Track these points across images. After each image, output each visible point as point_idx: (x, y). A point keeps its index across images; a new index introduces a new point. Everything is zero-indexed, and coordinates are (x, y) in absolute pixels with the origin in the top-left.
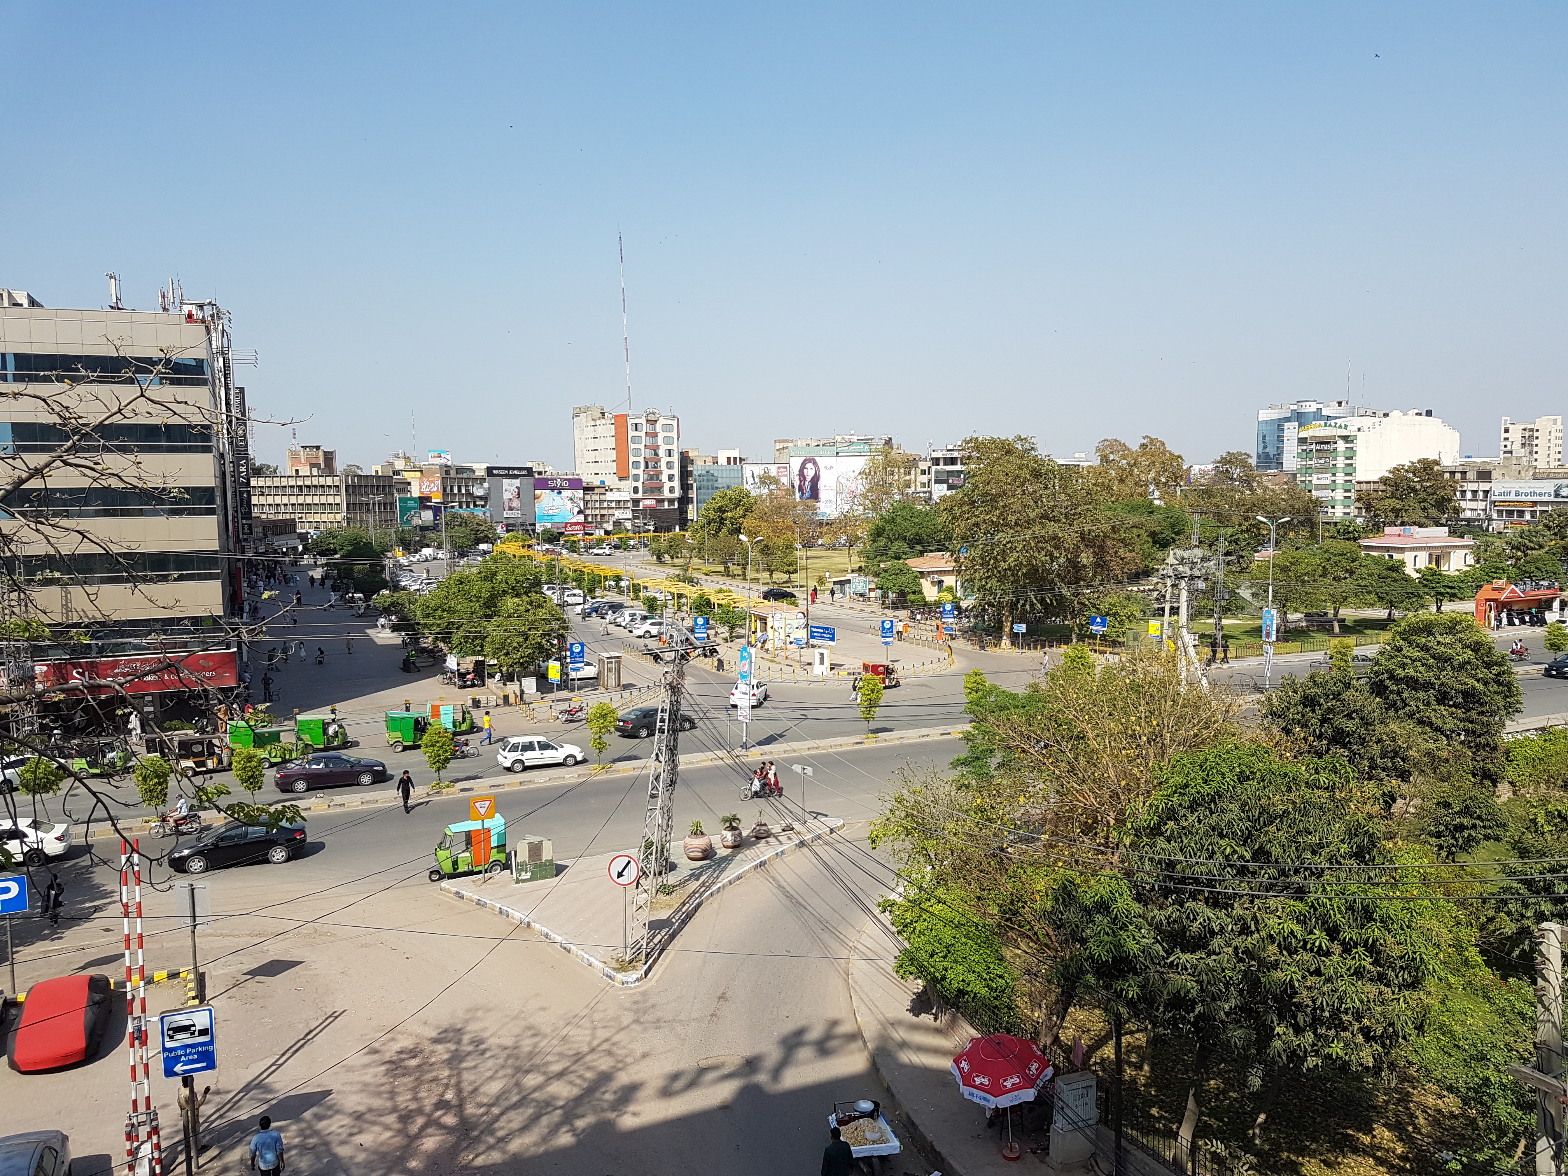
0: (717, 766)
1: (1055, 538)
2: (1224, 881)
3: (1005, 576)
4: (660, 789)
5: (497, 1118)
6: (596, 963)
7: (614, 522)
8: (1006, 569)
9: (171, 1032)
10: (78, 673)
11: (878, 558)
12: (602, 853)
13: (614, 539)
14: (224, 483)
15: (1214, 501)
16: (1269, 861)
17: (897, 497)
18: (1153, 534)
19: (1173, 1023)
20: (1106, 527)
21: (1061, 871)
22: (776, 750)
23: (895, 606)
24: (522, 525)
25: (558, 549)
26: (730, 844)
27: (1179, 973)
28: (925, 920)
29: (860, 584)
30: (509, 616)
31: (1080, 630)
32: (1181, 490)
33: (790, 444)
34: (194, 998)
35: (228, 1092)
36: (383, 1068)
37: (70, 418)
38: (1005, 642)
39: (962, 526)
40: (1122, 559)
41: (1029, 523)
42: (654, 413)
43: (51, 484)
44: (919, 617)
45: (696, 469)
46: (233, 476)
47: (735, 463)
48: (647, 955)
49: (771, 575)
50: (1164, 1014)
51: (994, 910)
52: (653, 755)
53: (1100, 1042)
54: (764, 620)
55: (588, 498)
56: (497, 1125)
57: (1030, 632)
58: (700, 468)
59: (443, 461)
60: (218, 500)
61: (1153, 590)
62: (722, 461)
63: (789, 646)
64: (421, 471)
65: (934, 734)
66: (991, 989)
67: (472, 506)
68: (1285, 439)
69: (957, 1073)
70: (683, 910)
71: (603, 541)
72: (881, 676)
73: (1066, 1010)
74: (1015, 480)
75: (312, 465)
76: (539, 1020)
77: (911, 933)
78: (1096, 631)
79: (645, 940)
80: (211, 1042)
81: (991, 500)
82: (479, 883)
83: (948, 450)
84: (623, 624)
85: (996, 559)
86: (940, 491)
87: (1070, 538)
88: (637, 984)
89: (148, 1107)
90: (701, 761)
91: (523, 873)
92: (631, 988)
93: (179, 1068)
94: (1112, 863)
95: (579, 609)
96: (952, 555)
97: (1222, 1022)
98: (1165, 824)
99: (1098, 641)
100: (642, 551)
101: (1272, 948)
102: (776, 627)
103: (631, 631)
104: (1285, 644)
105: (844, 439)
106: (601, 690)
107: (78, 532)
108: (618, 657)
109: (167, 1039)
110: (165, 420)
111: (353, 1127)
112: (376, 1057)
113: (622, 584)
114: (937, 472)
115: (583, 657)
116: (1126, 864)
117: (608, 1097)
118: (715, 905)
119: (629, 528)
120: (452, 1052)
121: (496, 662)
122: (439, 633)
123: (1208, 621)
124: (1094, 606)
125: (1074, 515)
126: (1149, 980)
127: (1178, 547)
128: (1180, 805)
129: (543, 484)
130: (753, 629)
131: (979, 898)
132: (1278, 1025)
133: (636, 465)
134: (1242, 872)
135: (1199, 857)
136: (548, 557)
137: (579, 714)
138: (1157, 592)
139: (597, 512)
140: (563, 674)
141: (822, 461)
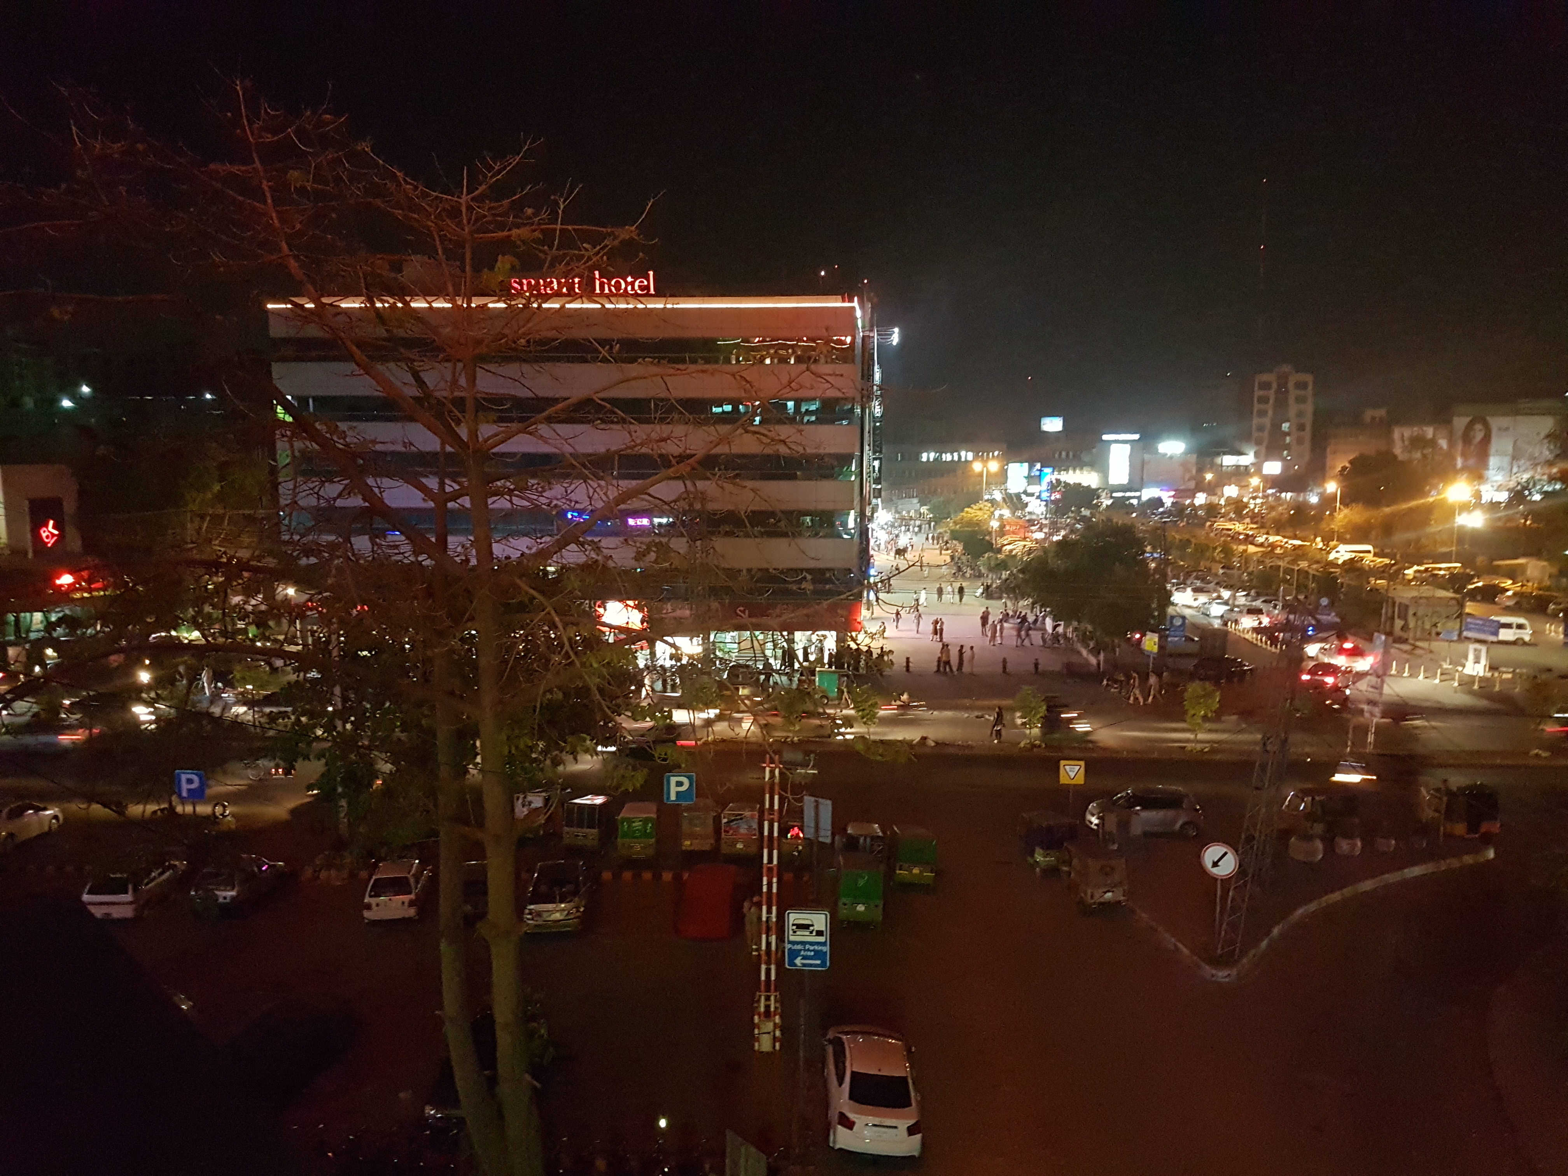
9: (794, 927)
14: (862, 451)
46: (869, 445)
48: (1241, 953)
67: (1078, 472)
79: (1240, 936)
88: (1227, 980)
93: (799, 961)
109: (791, 933)
115: (1183, 631)
130: (1389, 615)
140: (1161, 647)
141: (1495, 422)
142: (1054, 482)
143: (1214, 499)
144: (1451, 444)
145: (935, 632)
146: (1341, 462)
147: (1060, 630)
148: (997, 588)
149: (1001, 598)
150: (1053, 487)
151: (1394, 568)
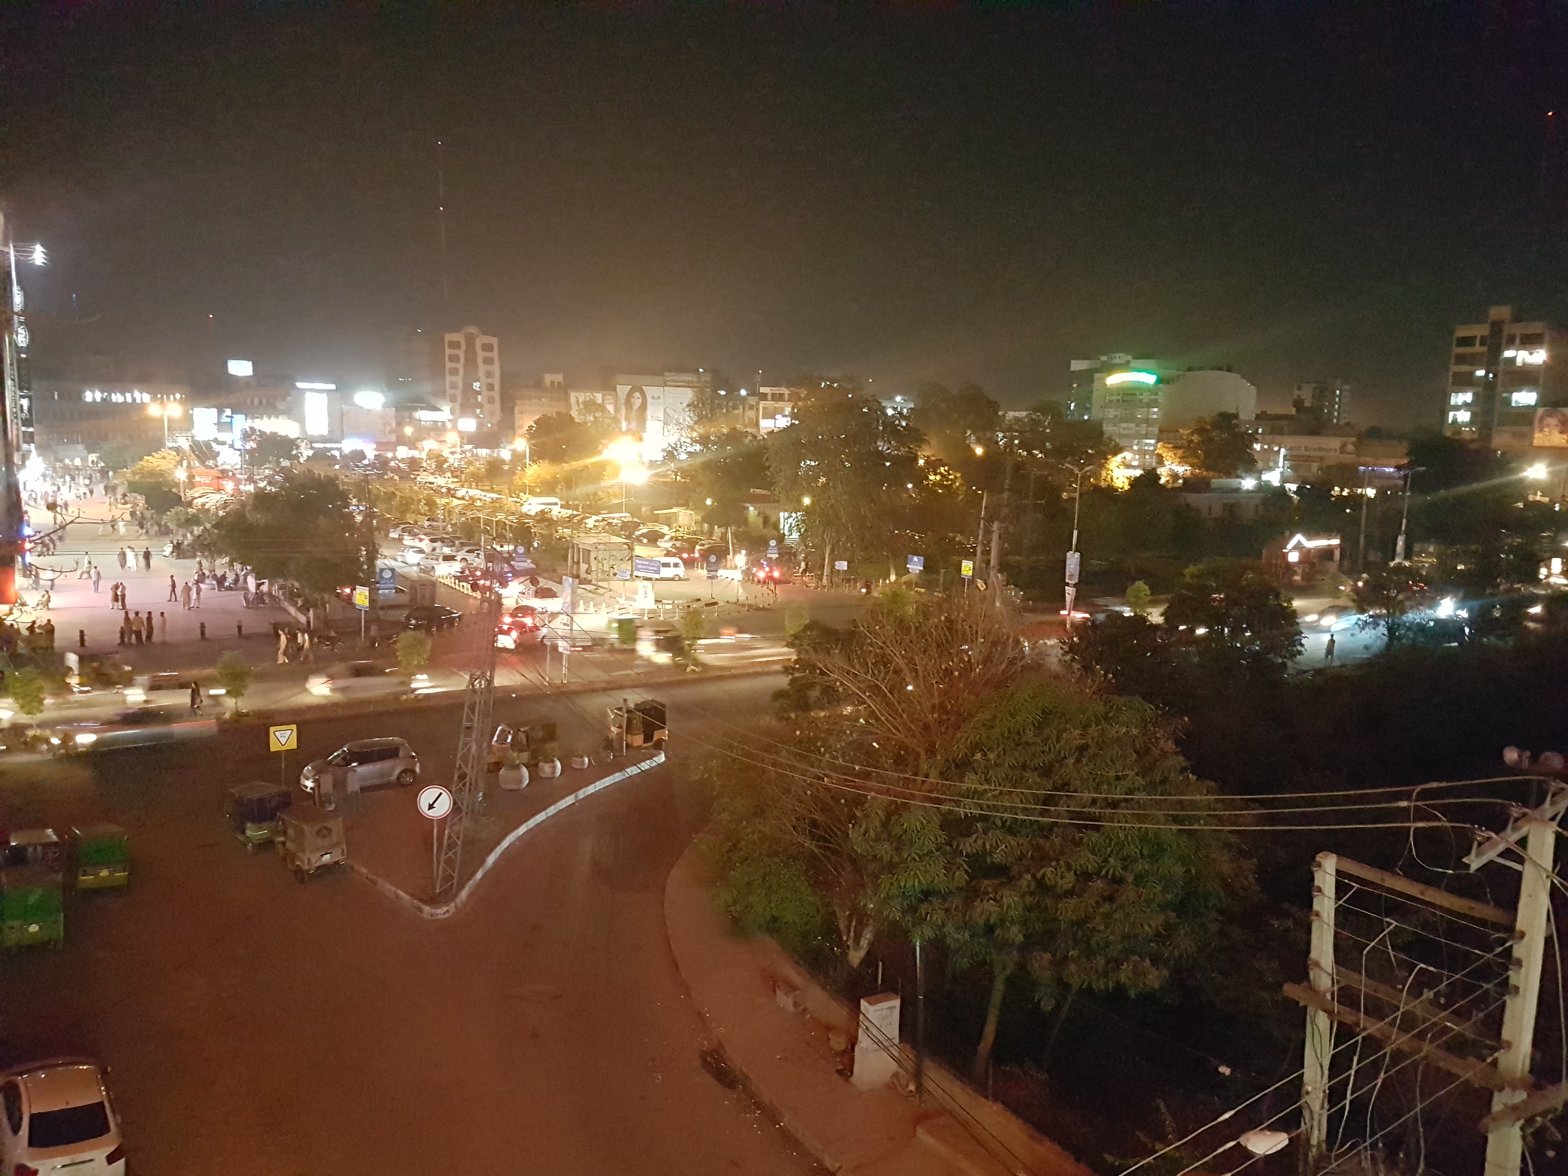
4: (475, 721)
6: (403, 895)
26: (547, 775)
29: (686, 517)
47: (559, 388)
48: (458, 888)
54: (587, 551)
57: (850, 570)
62: (546, 384)
63: (612, 577)
68: (1095, 389)
79: (456, 872)
86: (766, 427)
88: (446, 916)
92: (440, 920)
102: (599, 558)
114: (764, 407)
115: (393, 583)
130: (575, 560)
133: (453, 384)
140: (372, 601)
141: (649, 391)
142: (248, 430)
143: (415, 454)
144: (617, 409)
145: (116, 598)
146: (527, 420)
147: (265, 588)
148: (188, 545)
149: (194, 556)
150: (247, 436)
151: (578, 518)
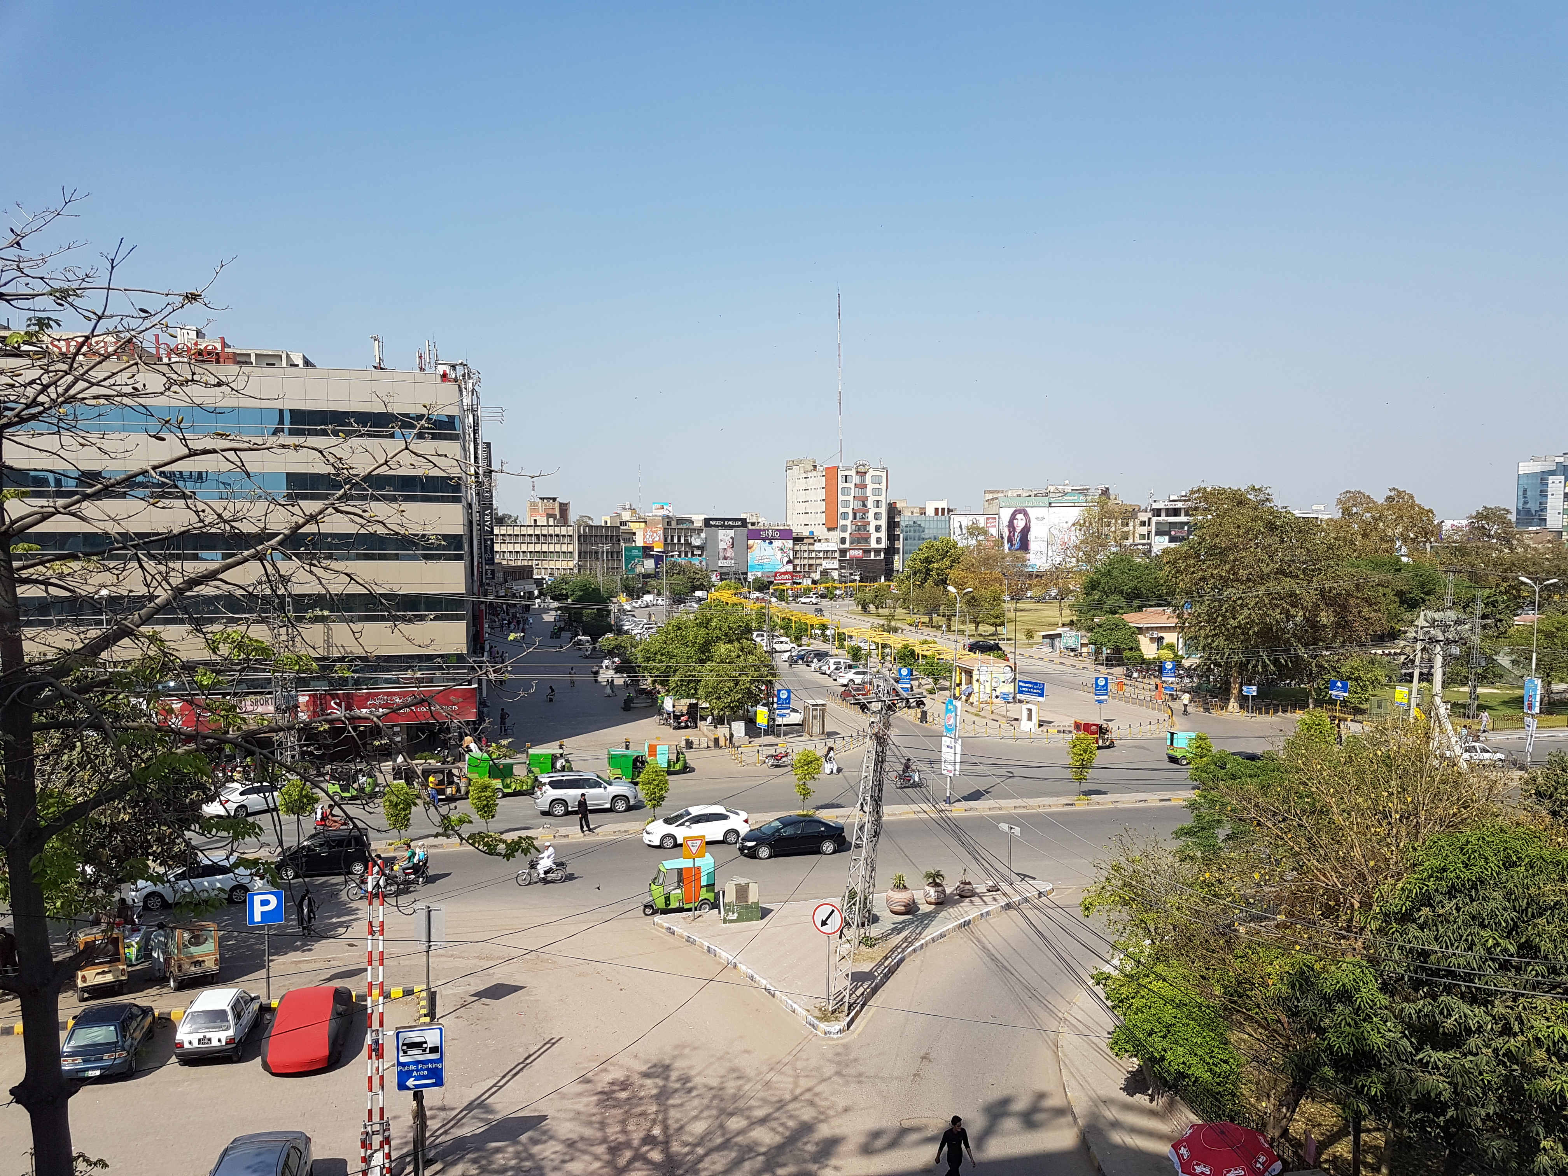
0: (922, 820)
1: (1292, 594)
2: (1484, 975)
3: (1234, 634)
4: (865, 840)
5: (701, 1159)
6: (799, 1010)
7: (821, 572)
8: (1235, 627)
9: (405, 1047)
10: (335, 703)
11: (1092, 612)
12: (806, 900)
13: (821, 588)
14: (471, 531)
15: (1469, 559)
16: (1537, 957)
17: (1113, 549)
18: (1400, 594)
19: (1420, 1126)
20: (1350, 585)
21: (1298, 954)
22: (981, 807)
23: (1110, 662)
24: (735, 574)
25: (767, 597)
26: (933, 900)
27: (1429, 1073)
28: (1143, 997)
29: (1071, 638)
30: (722, 662)
31: (1318, 695)
32: (1432, 547)
33: (1000, 495)
34: (425, 1016)
35: (453, 1109)
36: (595, 1098)
37: (343, 469)
38: (1233, 705)
39: (1187, 580)
40: (1365, 619)
41: (1263, 578)
42: (864, 465)
43: (325, 529)
44: (1135, 675)
45: (904, 520)
46: (479, 525)
47: (943, 514)
48: (849, 1007)
49: (977, 628)
50: (1411, 1116)
51: (1218, 991)
52: (858, 805)
53: (1333, 1138)
54: (969, 673)
55: (797, 548)
56: (701, 1166)
57: (1261, 695)
58: (907, 519)
59: (666, 512)
60: (466, 547)
61: (1400, 654)
62: (930, 512)
63: (995, 700)
64: (645, 522)
65: (1153, 799)
66: (1214, 1073)
67: (690, 555)
68: (1549, 493)
69: (1175, 1159)
70: (886, 964)
71: (810, 590)
72: (1095, 736)
73: (1297, 1103)
74: (1246, 533)
75: (549, 516)
76: (746, 1063)
77: (1127, 1010)
78: (1336, 696)
79: (848, 990)
80: (440, 1060)
81: (1219, 554)
82: (689, 920)
83: (1171, 501)
84: (828, 672)
85: (1224, 616)
86: (1160, 544)
87: (1308, 594)
88: (839, 1035)
89: (382, 1118)
90: (904, 813)
91: (730, 914)
92: (833, 1039)
93: (411, 1083)
94: (1354, 949)
95: (787, 655)
96: (1175, 611)
97: (1477, 1129)
98: (1419, 910)
99: (1338, 708)
100: (848, 601)
101: (1540, 1053)
102: (981, 680)
103: (835, 680)
104: (1549, 717)
105: (1057, 489)
106: (806, 737)
107: (346, 574)
108: (823, 705)
109: (401, 1054)
110: (427, 471)
111: (565, 1154)
112: (588, 1086)
113: (828, 632)
114: (1157, 523)
115: (789, 703)
116: (1372, 951)
117: (810, 1148)
118: (918, 962)
119: (836, 577)
120: (660, 1087)
121: (708, 705)
122: (657, 676)
123: (1461, 689)
124: (1334, 669)
125: (1313, 571)
126: (1394, 1077)
127: (1428, 608)
128: (1437, 890)
129: (756, 535)
130: (958, 682)
131: (1203, 978)
132: (1545, 1138)
133: (845, 516)
134: (1505, 966)
135: (1457, 948)
136: (758, 605)
137: (785, 759)
138: (1405, 657)
139: (806, 562)
140: (770, 720)
141: (1033, 512)
